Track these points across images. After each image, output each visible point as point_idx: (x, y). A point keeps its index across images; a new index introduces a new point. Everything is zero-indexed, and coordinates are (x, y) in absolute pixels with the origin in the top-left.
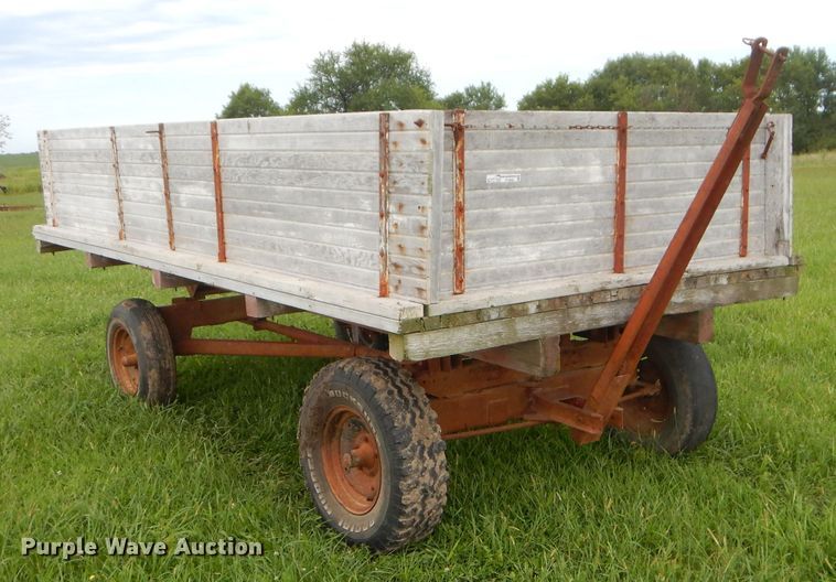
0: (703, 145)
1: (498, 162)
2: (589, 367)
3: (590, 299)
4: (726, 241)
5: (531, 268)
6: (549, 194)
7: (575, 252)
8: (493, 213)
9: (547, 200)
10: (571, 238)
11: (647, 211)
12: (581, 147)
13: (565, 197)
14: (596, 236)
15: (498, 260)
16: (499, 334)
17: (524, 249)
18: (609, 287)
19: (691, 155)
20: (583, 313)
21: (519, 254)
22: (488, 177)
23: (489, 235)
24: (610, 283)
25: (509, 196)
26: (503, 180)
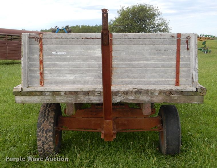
0: (153, 44)
1: (56, 48)
2: (137, 117)
3: (88, 93)
4: (167, 80)
5: (71, 81)
6: (78, 59)
7: (90, 78)
8: (55, 64)
9: (77, 61)
10: (87, 73)
11: (124, 66)
12: (92, 44)
13: (86, 60)
14: (99, 73)
15: (57, 78)
16: (49, 100)
17: (68, 75)
18: (97, 90)
19: (147, 48)
20: (85, 97)
21: (66, 76)
22: (53, 53)
23: (53, 70)
24: (97, 89)
25: (61, 58)
26: (58, 54)
